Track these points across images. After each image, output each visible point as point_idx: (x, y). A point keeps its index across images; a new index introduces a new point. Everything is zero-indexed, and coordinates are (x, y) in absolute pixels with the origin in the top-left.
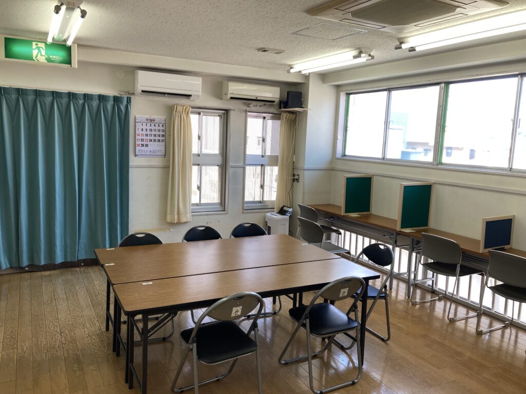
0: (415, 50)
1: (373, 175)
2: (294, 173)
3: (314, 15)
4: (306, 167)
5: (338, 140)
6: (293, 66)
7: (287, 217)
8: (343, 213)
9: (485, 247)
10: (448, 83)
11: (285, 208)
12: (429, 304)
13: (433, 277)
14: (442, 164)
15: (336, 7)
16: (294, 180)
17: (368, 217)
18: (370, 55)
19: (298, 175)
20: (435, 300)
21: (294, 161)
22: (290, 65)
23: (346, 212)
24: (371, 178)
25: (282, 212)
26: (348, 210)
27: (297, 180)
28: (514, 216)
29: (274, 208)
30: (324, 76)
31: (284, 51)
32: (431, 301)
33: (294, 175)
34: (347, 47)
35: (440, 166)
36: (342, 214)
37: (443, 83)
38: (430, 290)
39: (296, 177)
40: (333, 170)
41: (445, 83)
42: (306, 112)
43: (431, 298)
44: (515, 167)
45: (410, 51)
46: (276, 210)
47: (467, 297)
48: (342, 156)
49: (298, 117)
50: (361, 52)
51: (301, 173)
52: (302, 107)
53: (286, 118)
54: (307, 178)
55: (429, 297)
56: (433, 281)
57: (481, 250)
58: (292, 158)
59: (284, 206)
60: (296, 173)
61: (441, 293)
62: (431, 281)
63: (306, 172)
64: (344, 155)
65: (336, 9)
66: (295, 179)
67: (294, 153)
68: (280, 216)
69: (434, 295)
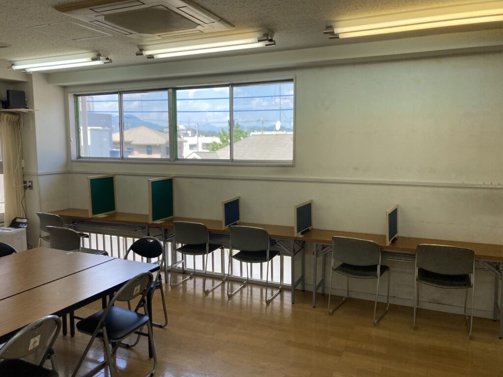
0: (153, 58)
1: (115, 175)
2: (25, 180)
3: (64, 11)
4: (40, 171)
5: (71, 143)
6: (15, 63)
7: (23, 229)
8: (90, 215)
9: (226, 224)
10: (175, 89)
11: (18, 220)
12: (181, 285)
13: (183, 259)
14: (178, 159)
15: (91, 8)
16: (25, 188)
17: (114, 215)
18: (107, 59)
19: (30, 182)
20: (186, 280)
21: (23, 166)
22: (10, 62)
23: (93, 214)
24: (112, 178)
25: (14, 224)
26: (95, 212)
27: (30, 187)
28: (240, 197)
29: (3, 222)
30: (48, 76)
31: (11, 46)
32: (184, 281)
33: (25, 182)
34: (85, 48)
35: (177, 162)
36: (90, 217)
37: (170, 88)
38: (182, 271)
39: (28, 184)
40: (69, 173)
41: (172, 88)
42: (33, 114)
43: (183, 279)
44: (235, 158)
45: (148, 58)
46: (6, 224)
47: (211, 271)
48: (77, 158)
49: (21, 118)
50: (99, 55)
51: (34, 179)
52: (26, 108)
53: (7, 119)
54: (42, 184)
55: (180, 279)
56: (183, 263)
57: (224, 227)
58: (20, 162)
59: (16, 218)
60: (27, 179)
61: (191, 272)
62: (181, 264)
63: (41, 178)
64: (80, 157)
65: (92, 9)
66: (27, 186)
67: (22, 157)
68: (13, 230)
69: (185, 275)
